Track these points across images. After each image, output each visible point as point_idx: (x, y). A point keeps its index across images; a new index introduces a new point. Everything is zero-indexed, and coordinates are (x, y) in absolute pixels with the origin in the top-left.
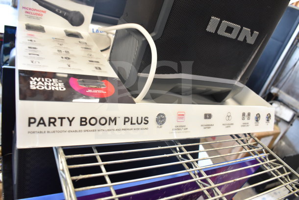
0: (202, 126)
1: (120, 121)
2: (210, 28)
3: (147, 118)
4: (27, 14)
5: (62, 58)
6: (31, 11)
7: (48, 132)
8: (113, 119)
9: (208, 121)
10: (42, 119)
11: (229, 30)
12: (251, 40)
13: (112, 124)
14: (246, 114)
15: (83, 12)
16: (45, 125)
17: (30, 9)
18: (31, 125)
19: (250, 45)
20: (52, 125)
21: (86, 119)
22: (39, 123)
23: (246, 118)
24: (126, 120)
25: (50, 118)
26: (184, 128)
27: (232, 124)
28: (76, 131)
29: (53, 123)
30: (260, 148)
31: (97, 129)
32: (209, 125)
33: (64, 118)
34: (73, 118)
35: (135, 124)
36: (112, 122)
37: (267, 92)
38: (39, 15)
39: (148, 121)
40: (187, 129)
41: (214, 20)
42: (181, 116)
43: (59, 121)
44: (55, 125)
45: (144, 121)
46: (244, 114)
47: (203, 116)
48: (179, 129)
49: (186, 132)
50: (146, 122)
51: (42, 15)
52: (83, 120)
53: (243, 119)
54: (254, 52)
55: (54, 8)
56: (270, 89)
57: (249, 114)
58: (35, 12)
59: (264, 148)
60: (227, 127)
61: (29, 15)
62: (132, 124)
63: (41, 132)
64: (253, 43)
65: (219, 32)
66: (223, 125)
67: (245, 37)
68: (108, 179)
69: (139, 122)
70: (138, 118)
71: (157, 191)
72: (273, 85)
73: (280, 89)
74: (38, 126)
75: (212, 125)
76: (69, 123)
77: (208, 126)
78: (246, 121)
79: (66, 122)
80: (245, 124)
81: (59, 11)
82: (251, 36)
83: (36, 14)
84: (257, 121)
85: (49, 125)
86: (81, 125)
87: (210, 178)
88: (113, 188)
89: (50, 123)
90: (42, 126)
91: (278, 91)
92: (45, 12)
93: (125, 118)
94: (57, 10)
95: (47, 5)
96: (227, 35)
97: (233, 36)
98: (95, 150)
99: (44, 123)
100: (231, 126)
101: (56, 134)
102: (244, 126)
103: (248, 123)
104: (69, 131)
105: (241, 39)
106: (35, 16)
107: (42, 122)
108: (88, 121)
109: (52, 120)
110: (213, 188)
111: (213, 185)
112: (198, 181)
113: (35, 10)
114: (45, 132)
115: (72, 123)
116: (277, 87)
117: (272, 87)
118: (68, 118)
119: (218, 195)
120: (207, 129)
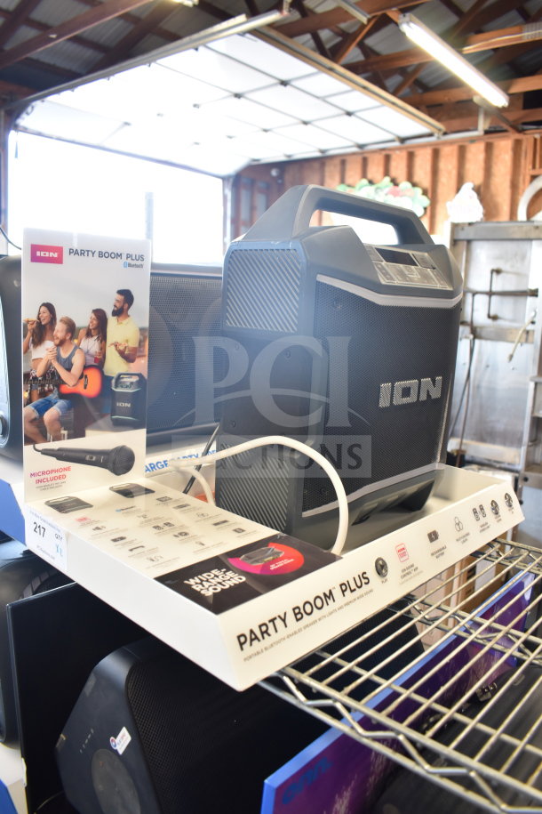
0: (432, 554)
1: (337, 593)
2: (384, 402)
3: (365, 573)
4: (40, 484)
5: (176, 536)
6: (46, 476)
7: (266, 649)
8: (328, 594)
9: (437, 545)
10: (252, 632)
11: (406, 392)
12: (436, 394)
13: (330, 602)
14: (478, 510)
15: (129, 445)
16: (259, 640)
17: (43, 473)
18: (244, 646)
19: (436, 400)
20: (265, 635)
21: (298, 608)
22: (252, 640)
23: (481, 516)
24: (344, 587)
25: (260, 627)
26: (413, 568)
27: (468, 534)
28: (295, 633)
29: (266, 632)
30: (526, 554)
31: (317, 618)
32: (440, 550)
33: (275, 618)
34: (285, 614)
35: (355, 590)
36: (329, 598)
38: (59, 478)
39: (367, 578)
40: (417, 568)
41: (385, 386)
42: (402, 552)
43: (270, 625)
44: (269, 635)
45: (364, 581)
46: (475, 512)
47: (428, 539)
48: (408, 574)
49: (418, 574)
50: (366, 581)
51: (64, 477)
52: (297, 611)
53: (478, 519)
54: (445, 407)
55: (82, 455)
57: (482, 508)
58: (54, 475)
59: (530, 552)
61: (43, 484)
62: (352, 591)
63: (258, 653)
64: (439, 396)
65: (395, 403)
66: (457, 540)
67: (428, 391)
68: (377, 679)
69: (359, 584)
70: (354, 579)
71: (447, 665)
73: (462, 437)
74: (251, 645)
75: (443, 548)
76: (282, 623)
77: (439, 553)
78: (483, 520)
79: (279, 623)
80: (483, 525)
81: (92, 458)
82: (435, 386)
83: (54, 479)
84: (497, 513)
85: (263, 638)
86: (298, 620)
87: (495, 621)
88: (396, 685)
89: (262, 633)
90: (255, 642)
91: (461, 444)
92: (68, 469)
93: (341, 585)
94: (88, 458)
95: (70, 454)
96: (406, 400)
97: (412, 399)
98: (325, 654)
99: (256, 638)
100: (467, 537)
101: (276, 647)
102: (483, 530)
103: (487, 524)
104: (288, 637)
105: (423, 397)
106: (54, 481)
107: (253, 636)
108: (302, 611)
109: (264, 628)
110: (508, 633)
111: (504, 629)
112: (476, 637)
113: (52, 471)
114: (262, 651)
115: (287, 621)
116: (454, 435)
118: (279, 617)
119: (518, 638)
120: (441, 557)
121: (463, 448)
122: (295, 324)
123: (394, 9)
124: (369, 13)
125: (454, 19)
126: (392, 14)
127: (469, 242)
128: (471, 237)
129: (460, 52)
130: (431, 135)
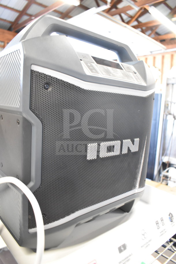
0: (120, 263)
12: (134, 149)
14: (160, 221)
23: (161, 225)
27: (150, 241)
32: (127, 257)
37: (161, 163)
41: (92, 146)
46: (157, 223)
47: (118, 251)
53: (158, 228)
54: (142, 156)
56: (162, 160)
57: (162, 220)
60: (147, 247)
64: (137, 150)
65: (101, 156)
66: (142, 247)
67: (129, 148)
72: (163, 155)
73: (169, 156)
75: (130, 256)
77: (127, 259)
80: (162, 231)
82: (133, 144)
84: (172, 221)
91: (169, 159)
96: (110, 154)
102: (162, 235)
105: (125, 151)
116: (166, 155)
117: (163, 157)
121: (170, 161)
122: (19, 100)
123: (147, 5)
124: (139, 6)
125: (169, 11)
126: (146, 7)
127: (173, 84)
128: (173, 82)
129: (171, 20)
130: (161, 50)
